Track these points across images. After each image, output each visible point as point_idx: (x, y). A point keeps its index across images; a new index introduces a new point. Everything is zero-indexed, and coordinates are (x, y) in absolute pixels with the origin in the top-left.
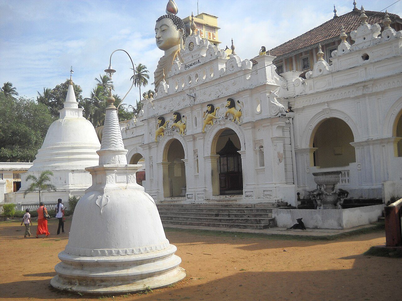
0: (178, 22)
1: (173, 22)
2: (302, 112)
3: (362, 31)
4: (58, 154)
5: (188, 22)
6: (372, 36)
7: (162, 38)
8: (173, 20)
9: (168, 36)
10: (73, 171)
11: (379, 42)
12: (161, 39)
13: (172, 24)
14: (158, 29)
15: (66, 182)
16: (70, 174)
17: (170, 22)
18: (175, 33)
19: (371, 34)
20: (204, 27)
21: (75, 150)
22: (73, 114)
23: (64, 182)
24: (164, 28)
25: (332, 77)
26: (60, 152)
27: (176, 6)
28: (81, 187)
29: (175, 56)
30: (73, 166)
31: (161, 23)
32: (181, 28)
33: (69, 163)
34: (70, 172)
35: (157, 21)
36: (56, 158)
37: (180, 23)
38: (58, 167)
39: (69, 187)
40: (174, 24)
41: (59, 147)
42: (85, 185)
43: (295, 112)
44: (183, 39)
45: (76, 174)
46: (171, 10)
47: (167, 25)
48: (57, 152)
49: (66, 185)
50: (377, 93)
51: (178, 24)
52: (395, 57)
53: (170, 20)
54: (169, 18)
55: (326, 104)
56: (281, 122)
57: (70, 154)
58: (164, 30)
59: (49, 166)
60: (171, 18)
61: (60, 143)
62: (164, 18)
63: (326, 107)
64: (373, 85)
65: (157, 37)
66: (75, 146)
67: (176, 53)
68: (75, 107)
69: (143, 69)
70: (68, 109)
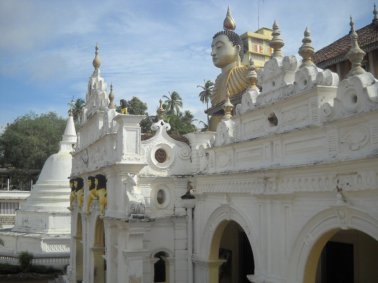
0: (235, 39)
1: (229, 38)
2: (204, 200)
3: (270, 69)
4: (45, 194)
5: (247, 38)
6: (283, 80)
7: (217, 55)
8: (228, 36)
9: (224, 53)
10: (54, 214)
11: (292, 93)
12: (216, 57)
13: (227, 41)
14: (214, 46)
15: (46, 226)
16: (51, 218)
17: (225, 39)
18: (231, 50)
19: (281, 76)
20: (264, 42)
21: (63, 189)
22: (69, 148)
23: (45, 225)
24: (219, 45)
25: (234, 150)
26: (47, 191)
27: (233, 22)
28: (62, 231)
29: (230, 74)
30: (56, 208)
31: (217, 39)
32: (237, 45)
33: (54, 204)
34: (50, 215)
35: (213, 38)
36: (42, 197)
37: (237, 39)
38: (41, 208)
39: (47, 232)
40: (230, 40)
41: (47, 186)
42: (66, 230)
43: (197, 199)
44: (240, 56)
45: (57, 218)
46: (228, 26)
47: (222, 42)
48: (44, 191)
49: (46, 229)
50: (283, 197)
51: (234, 40)
52: (308, 127)
53: (225, 37)
54: (224, 34)
55: (225, 197)
56: (136, 229)
57: (57, 194)
58: (219, 47)
59: (34, 206)
60: (227, 35)
61: (49, 181)
62: (220, 34)
63: (225, 202)
64: (277, 178)
65: (213, 54)
66: (62, 185)
67: (232, 71)
68: (73, 140)
69: (211, 85)
70: (64, 143)
